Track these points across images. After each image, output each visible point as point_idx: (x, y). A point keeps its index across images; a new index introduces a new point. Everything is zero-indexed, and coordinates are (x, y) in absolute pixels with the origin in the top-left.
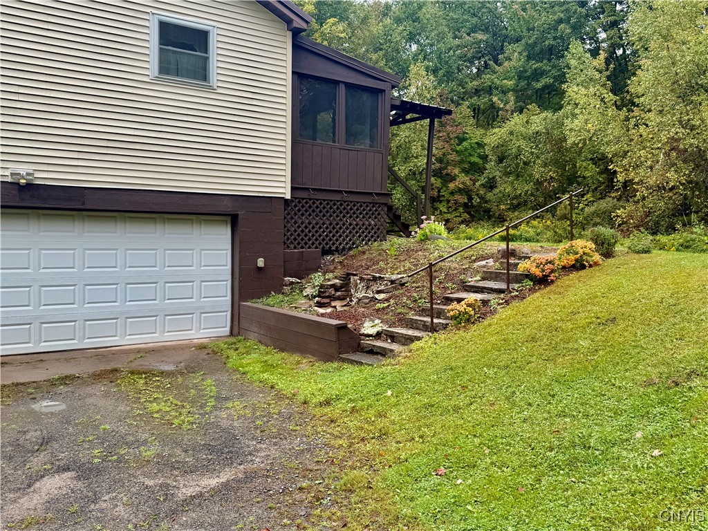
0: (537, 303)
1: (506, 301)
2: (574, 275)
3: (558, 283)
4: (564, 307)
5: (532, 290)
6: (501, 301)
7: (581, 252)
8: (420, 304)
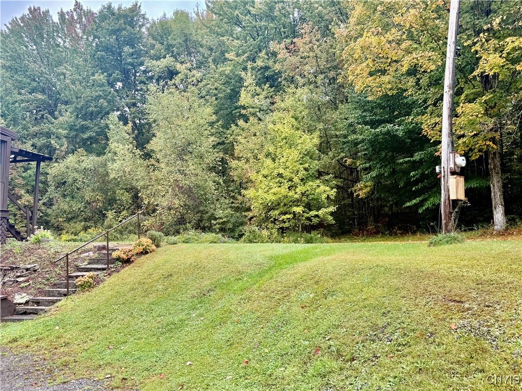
0: (128, 273)
1: (109, 274)
2: (143, 257)
3: (136, 261)
4: (144, 272)
5: (123, 267)
6: (106, 274)
7: (146, 244)
8: (52, 282)
